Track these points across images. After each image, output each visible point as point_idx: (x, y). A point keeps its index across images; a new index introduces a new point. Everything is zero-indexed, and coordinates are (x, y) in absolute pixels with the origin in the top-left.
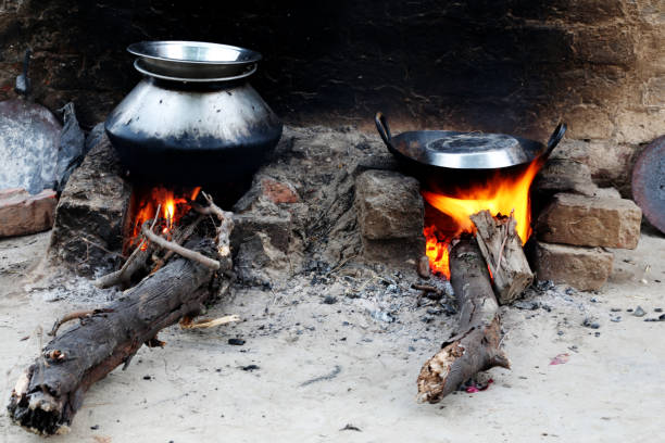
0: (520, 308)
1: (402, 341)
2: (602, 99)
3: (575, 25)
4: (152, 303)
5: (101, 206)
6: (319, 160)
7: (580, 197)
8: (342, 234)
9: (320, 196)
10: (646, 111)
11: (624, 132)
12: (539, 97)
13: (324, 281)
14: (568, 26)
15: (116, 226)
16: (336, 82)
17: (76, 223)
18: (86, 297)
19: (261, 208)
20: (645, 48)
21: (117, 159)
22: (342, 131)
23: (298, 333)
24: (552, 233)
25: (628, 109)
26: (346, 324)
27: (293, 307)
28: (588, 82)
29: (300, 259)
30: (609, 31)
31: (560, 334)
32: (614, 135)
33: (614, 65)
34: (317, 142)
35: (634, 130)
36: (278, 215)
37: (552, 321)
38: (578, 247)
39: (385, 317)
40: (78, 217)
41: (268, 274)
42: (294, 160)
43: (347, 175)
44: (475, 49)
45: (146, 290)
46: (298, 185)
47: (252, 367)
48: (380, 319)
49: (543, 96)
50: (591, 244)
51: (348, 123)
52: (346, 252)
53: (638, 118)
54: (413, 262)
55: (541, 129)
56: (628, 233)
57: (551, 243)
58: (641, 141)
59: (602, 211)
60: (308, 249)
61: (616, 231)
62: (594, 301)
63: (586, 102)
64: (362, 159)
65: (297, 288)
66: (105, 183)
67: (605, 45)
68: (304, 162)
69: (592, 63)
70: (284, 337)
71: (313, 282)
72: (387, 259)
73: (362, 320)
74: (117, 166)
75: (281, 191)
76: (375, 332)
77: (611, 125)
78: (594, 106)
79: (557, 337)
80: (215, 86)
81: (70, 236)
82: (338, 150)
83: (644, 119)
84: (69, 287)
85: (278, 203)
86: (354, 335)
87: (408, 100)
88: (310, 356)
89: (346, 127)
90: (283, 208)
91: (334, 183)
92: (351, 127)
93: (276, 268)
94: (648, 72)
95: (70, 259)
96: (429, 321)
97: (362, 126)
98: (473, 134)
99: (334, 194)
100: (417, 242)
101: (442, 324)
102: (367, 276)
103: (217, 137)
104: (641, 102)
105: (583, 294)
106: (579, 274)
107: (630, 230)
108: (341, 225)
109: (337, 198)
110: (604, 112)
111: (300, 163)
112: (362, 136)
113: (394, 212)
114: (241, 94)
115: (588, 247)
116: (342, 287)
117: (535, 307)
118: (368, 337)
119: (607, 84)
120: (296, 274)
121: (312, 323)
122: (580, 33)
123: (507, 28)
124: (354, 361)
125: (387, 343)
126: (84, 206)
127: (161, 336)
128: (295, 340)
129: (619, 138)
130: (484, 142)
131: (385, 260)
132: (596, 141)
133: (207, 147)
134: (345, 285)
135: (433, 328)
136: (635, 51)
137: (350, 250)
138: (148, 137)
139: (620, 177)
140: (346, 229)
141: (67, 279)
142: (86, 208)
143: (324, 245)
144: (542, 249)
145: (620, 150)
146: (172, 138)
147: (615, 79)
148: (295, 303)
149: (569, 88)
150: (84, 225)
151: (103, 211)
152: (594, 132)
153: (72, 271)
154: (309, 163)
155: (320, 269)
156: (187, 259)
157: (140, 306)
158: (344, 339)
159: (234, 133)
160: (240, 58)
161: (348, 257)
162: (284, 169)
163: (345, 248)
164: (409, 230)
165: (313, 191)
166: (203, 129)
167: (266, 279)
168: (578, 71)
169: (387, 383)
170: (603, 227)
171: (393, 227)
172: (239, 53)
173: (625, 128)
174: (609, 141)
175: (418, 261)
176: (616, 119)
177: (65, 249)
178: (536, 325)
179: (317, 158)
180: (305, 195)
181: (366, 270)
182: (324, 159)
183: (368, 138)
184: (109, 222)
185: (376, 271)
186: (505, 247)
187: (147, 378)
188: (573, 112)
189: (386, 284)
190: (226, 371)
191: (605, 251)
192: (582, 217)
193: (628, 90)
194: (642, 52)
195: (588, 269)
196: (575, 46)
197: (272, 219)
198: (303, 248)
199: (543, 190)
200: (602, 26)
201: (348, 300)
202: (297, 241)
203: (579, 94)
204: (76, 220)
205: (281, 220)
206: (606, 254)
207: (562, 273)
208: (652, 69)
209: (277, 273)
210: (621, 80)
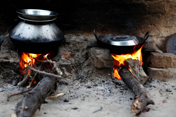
0: (146, 87)
1: (116, 98)
2: (156, 24)
3: (147, 2)
4: (44, 90)
5: (14, 61)
6: (74, 45)
7: (158, 53)
8: (87, 67)
9: (77, 56)
10: (169, 27)
11: (162, 33)
12: (137, 24)
13: (85, 81)
14: (145, 2)
15: (18, 67)
16: (75, 21)
17: (6, 67)
18: (11, 90)
19: (62, 60)
20: (168, 8)
21: (14, 47)
22: (78, 36)
23: (84, 97)
24: (152, 64)
25: (163, 26)
26: (97, 94)
27: (77, 90)
28: (151, 19)
29: (75, 75)
30: (158, 3)
31: (161, 94)
32: (159, 34)
33: (159, 13)
34: (72, 39)
35: (165, 33)
36: (67, 62)
37: (157, 90)
38: (159, 68)
39: (108, 91)
40: (6, 65)
41: (66, 80)
42: (66, 45)
43: (84, 49)
44: (118, 10)
45: (41, 86)
46: (70, 53)
47: (76, 109)
48: (107, 92)
49: (138, 23)
50: (164, 67)
51: (79, 33)
52: (89, 72)
53: (166, 29)
54: (110, 75)
55: (138, 33)
56: (174, 63)
57: (152, 67)
58: (167, 36)
59: (166, 57)
60: (77, 72)
61: (171, 63)
62: (166, 84)
63: (151, 25)
64: (87, 44)
65: (76, 84)
66: (13, 54)
67: (156, 7)
68: (70, 46)
69: (152, 13)
70: (80, 99)
71: (81, 82)
72: (102, 74)
73: (101, 93)
74: (14, 49)
75: (67, 55)
76: (107, 96)
77: (158, 32)
78: (153, 26)
79: (161, 95)
80: (46, 23)
81: (4, 71)
82: (79, 42)
83: (168, 29)
84: (5, 87)
85: (66, 58)
86: (101, 97)
87: (97, 26)
88: (91, 104)
89: (79, 34)
90: (68, 60)
91: (80, 52)
92: (80, 35)
93: (69, 78)
94: (169, 15)
95: (4, 78)
96: (122, 92)
97: (84, 34)
98: (121, 36)
99: (81, 55)
100: (111, 68)
101: (126, 93)
102: (97, 79)
103: (48, 39)
104: (167, 24)
105: (162, 82)
106: (161, 76)
107: (174, 62)
108: (86, 64)
109: (82, 56)
110: (156, 28)
111: (68, 46)
112: (84, 37)
113: (105, 60)
114: (53, 25)
115: (162, 68)
116: (91, 83)
117: (151, 86)
118: (106, 97)
119: (157, 19)
120: (75, 80)
121: (87, 94)
122: (149, 4)
123: (127, 3)
124: (105, 105)
125: (112, 99)
126: (8, 61)
127: (46, 100)
128: (84, 100)
129: (161, 35)
130: (126, 38)
131: (102, 75)
132: (154, 36)
133: (45, 42)
134: (91, 82)
135: (123, 94)
136: (165, 9)
137: (90, 72)
138: (26, 39)
139: (161, 47)
140: (88, 66)
141: (4, 85)
142: (9, 62)
143: (81, 71)
144: (150, 69)
145: (161, 39)
146: (34, 39)
147: (159, 18)
148: (78, 88)
149: (146, 21)
150: (8, 67)
151: (14, 63)
152: (153, 33)
153: (5, 82)
154: (71, 46)
155: (82, 78)
156: (49, 76)
157: (41, 91)
158: (99, 99)
159: (52, 37)
160: (51, 14)
161: (90, 74)
162: (65, 48)
163: (89, 71)
164: (109, 65)
165: (74, 54)
166: (43, 36)
167: (66, 82)
168: (148, 16)
169: (118, 111)
170: (167, 62)
171: (105, 64)
172: (50, 13)
173: (162, 32)
174: (158, 36)
175: (111, 74)
176: (160, 30)
177: (3, 75)
178: (153, 92)
179: (73, 44)
180: (72, 56)
181: (96, 78)
182: (76, 44)
183: (86, 38)
184: (16, 66)
185: (100, 78)
186: (139, 69)
187: (45, 113)
188: (147, 28)
189: (104, 82)
190: (68, 110)
191: (167, 69)
192: (160, 59)
193: (163, 21)
194: (167, 9)
195: (163, 74)
196: (147, 8)
197: (66, 63)
198: (75, 72)
199: (146, 51)
200: (155, 2)
201: (95, 87)
202: (74, 70)
203: (149, 23)
204: (6, 66)
205: (69, 63)
206: (168, 70)
207: (156, 76)
208: (170, 14)
209: (69, 80)
210: (161, 18)
